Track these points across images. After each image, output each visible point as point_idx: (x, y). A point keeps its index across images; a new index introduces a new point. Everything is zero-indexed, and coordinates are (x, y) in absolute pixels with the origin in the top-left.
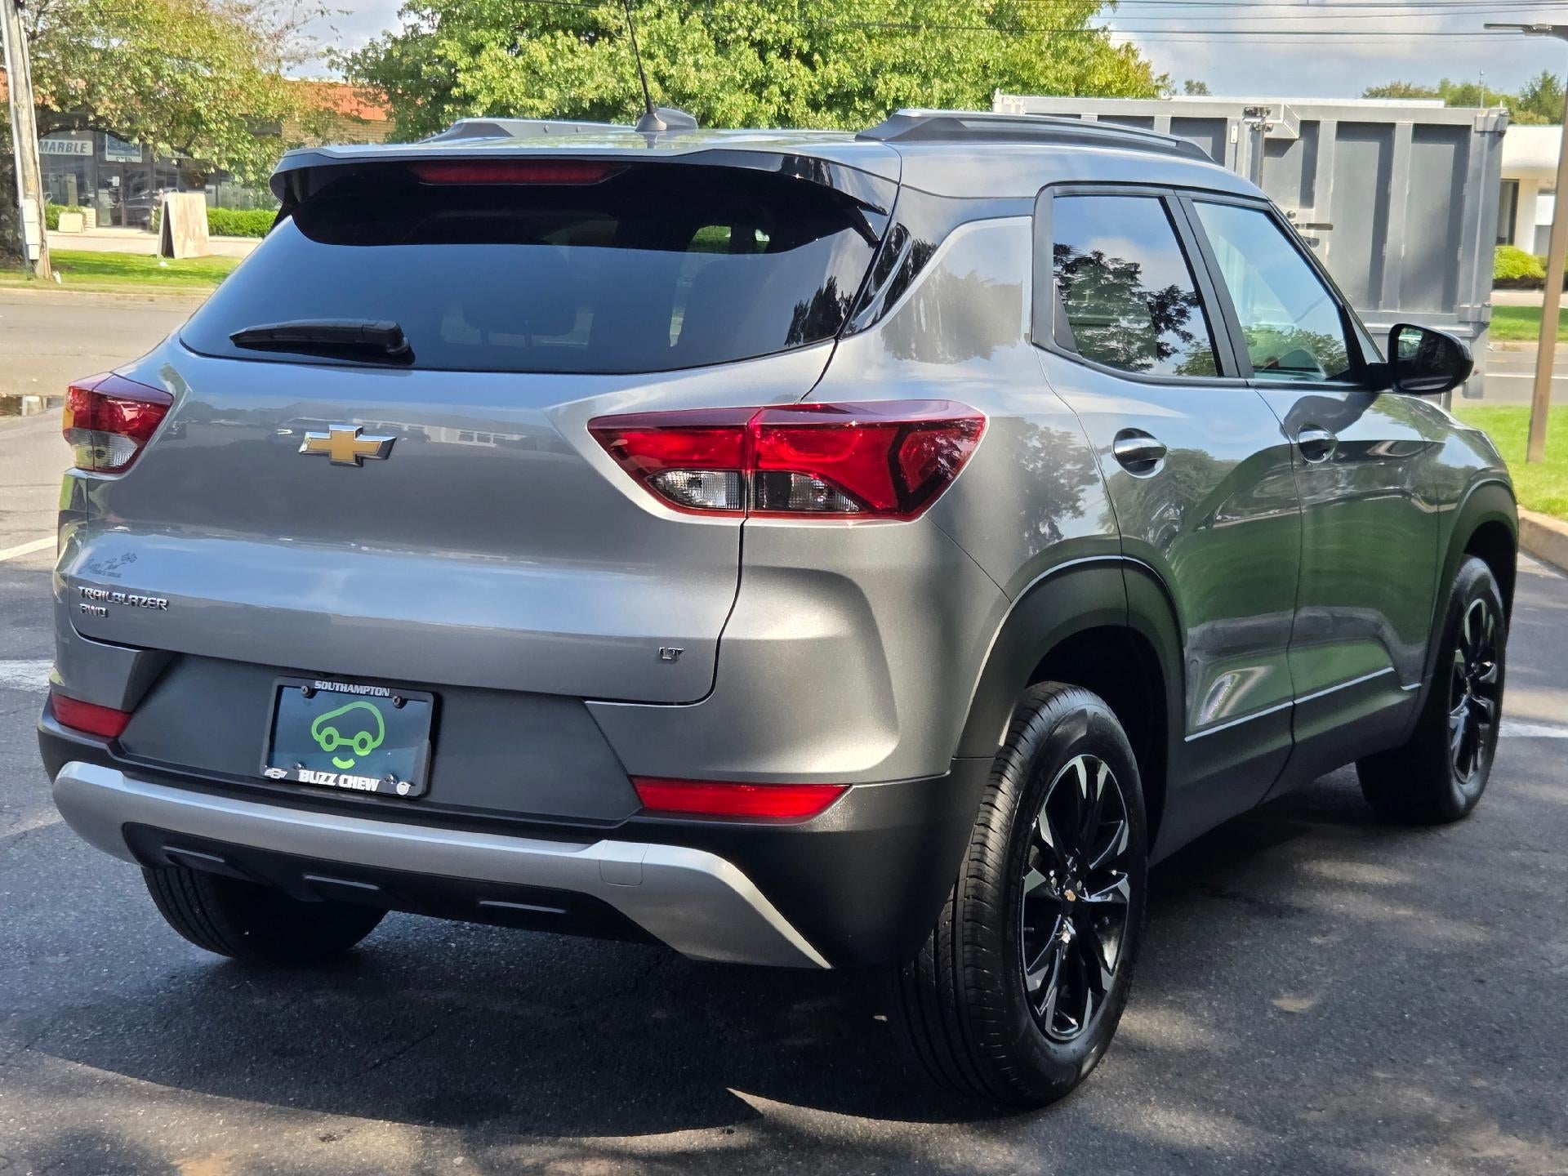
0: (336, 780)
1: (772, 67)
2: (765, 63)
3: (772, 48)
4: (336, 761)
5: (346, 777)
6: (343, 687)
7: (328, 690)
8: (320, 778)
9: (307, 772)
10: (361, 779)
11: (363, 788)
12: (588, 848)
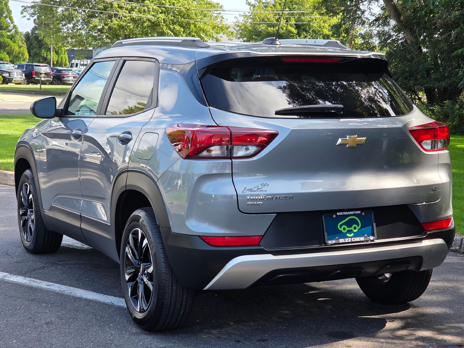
4: (348, 235)
5: (354, 238)
6: (346, 213)
7: (341, 215)
8: (346, 240)
9: (341, 239)
10: (358, 238)
11: (360, 240)
12: (421, 243)
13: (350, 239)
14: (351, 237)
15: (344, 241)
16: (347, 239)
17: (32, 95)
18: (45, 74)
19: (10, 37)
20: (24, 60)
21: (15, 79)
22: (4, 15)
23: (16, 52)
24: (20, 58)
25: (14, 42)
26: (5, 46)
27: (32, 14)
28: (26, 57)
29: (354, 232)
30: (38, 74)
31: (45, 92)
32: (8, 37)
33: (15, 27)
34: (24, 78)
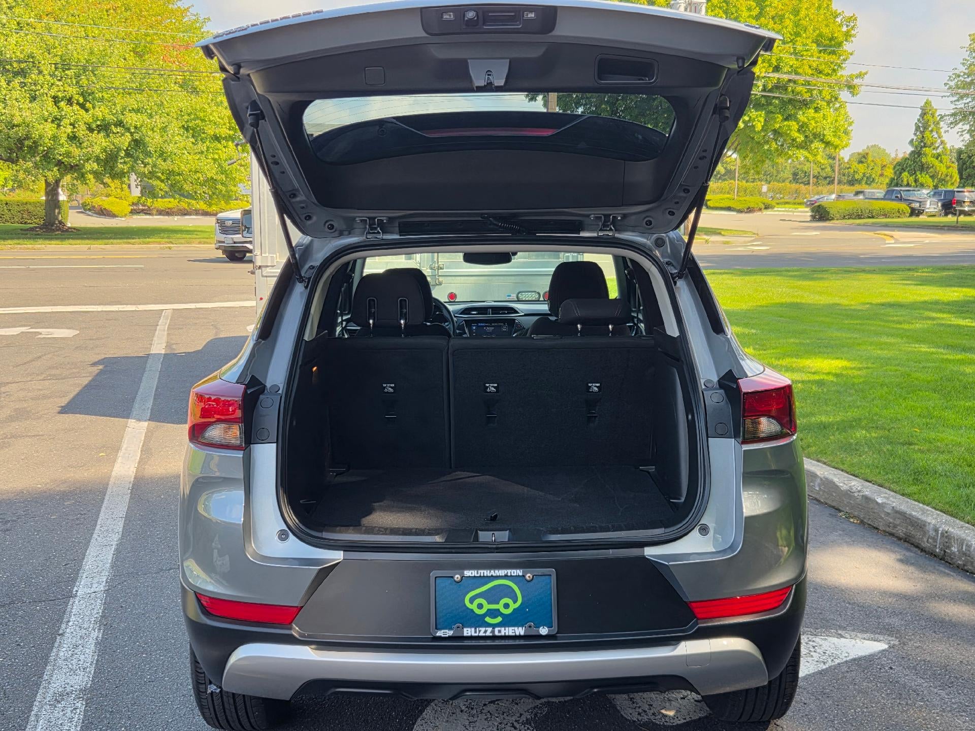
0: (493, 632)
1: (63, 110)
2: (59, 108)
3: (62, 100)
4: (488, 619)
5: (500, 629)
6: (487, 573)
7: (475, 576)
8: (480, 631)
9: (469, 629)
10: (511, 629)
11: (514, 634)
12: (675, 648)
13: (489, 629)
14: (494, 626)
15: (475, 632)
16: (483, 629)
17: (943, 231)
18: (971, 202)
19: (936, 155)
20: (952, 184)
21: (927, 210)
22: (930, 129)
23: (941, 175)
24: (947, 182)
25: (941, 162)
26: (927, 167)
27: (951, 123)
28: (956, 180)
29: (501, 614)
30: (961, 203)
31: (962, 227)
32: (933, 156)
33: (942, 142)
34: (941, 208)
